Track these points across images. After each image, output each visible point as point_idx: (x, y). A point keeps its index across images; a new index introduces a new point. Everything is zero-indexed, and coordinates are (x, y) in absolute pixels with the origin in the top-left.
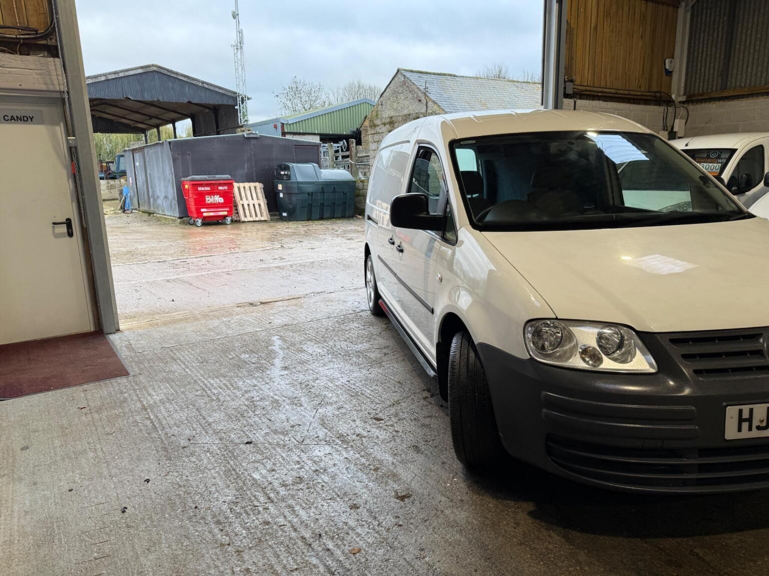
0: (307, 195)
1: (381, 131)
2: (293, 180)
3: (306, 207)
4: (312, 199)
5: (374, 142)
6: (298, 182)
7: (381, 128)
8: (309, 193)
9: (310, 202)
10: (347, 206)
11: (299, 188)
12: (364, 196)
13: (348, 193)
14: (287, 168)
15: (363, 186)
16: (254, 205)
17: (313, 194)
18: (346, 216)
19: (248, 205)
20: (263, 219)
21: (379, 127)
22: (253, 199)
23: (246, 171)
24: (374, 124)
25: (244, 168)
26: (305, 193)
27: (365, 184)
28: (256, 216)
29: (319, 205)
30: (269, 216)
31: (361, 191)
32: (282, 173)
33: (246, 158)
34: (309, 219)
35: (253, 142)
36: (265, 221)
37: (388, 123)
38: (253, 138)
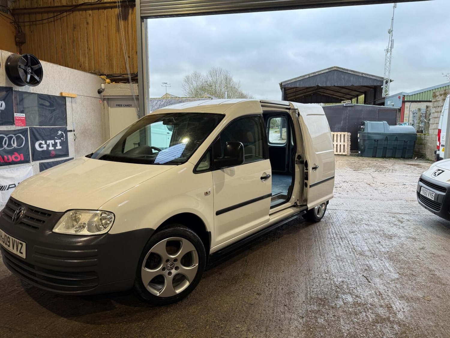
0: (373, 141)
1: (438, 100)
2: (365, 131)
3: (372, 148)
4: (377, 144)
5: (434, 107)
6: (368, 133)
7: (439, 98)
8: (375, 140)
9: (376, 146)
10: (407, 150)
11: (369, 137)
12: (424, 145)
13: (408, 142)
14: (363, 124)
15: (425, 137)
16: (340, 145)
17: (379, 141)
18: (406, 157)
19: (337, 145)
20: (344, 154)
21: (438, 97)
22: (341, 142)
23: (341, 125)
24: (435, 95)
25: (340, 124)
26: (372, 140)
27: (426, 136)
28: (340, 151)
29: (383, 148)
30: (349, 152)
31: (423, 141)
32: (362, 127)
33: (343, 118)
34: (374, 156)
35: (349, 108)
36: (345, 155)
37: (443, 94)
38: (349, 106)
